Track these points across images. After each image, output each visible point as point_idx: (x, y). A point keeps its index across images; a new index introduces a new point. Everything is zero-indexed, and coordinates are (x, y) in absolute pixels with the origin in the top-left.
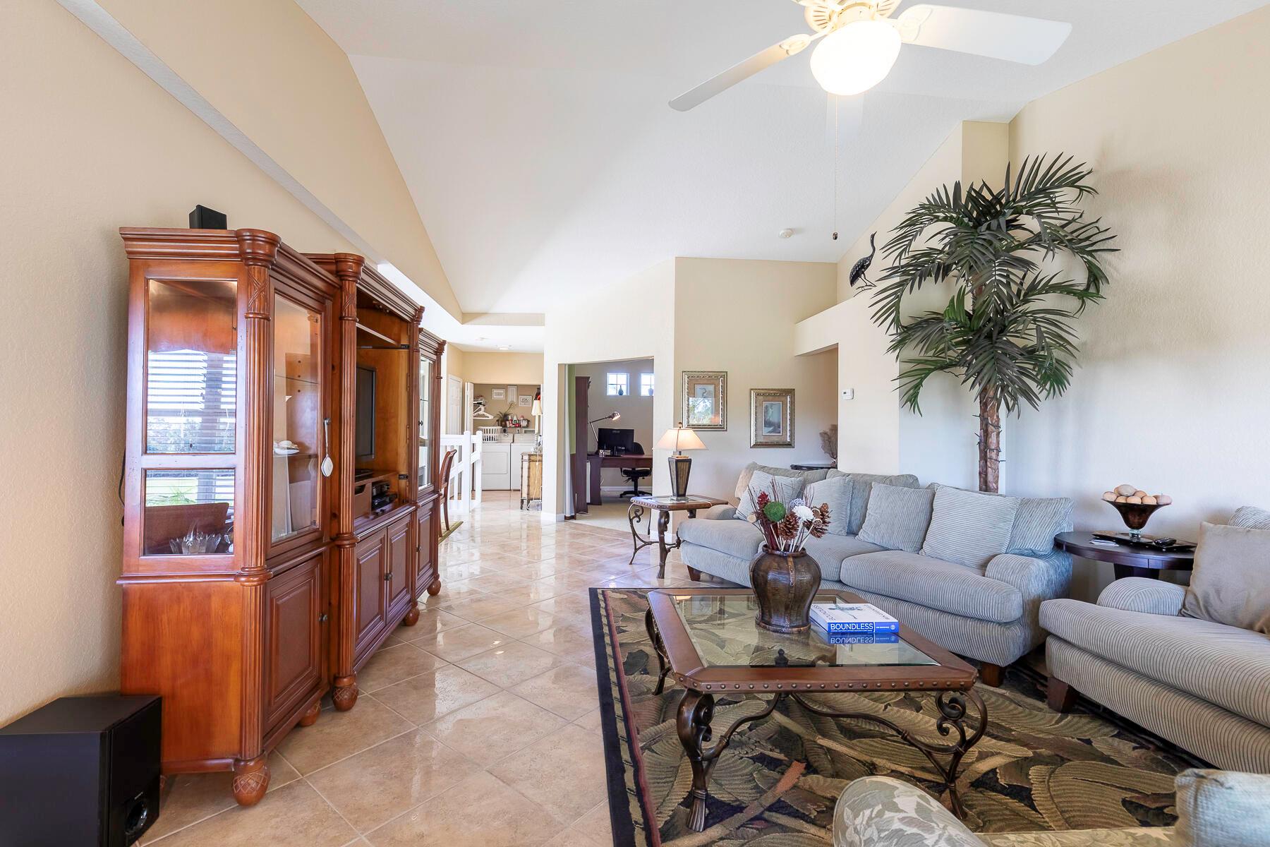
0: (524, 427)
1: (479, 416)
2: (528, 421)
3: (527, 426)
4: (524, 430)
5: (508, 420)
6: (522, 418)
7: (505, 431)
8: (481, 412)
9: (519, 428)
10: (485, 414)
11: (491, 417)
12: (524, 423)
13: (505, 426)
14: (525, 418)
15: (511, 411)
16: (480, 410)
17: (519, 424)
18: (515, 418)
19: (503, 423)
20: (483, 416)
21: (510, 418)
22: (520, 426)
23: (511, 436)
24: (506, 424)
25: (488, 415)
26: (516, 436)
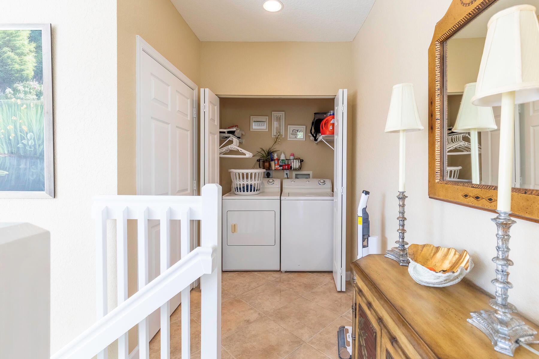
0: (295, 170)
1: (232, 152)
2: (302, 161)
3: (300, 168)
4: (294, 173)
5: (272, 160)
6: (292, 158)
7: (268, 175)
8: (234, 146)
9: (288, 172)
10: (240, 149)
11: (248, 155)
12: (296, 164)
13: (269, 168)
14: (297, 156)
15: (277, 147)
16: (231, 142)
17: (288, 165)
18: (282, 157)
19: (267, 164)
20: (237, 152)
21: (276, 157)
22: (290, 168)
23: (277, 183)
24: (270, 165)
25: (244, 151)
26: (286, 183)
